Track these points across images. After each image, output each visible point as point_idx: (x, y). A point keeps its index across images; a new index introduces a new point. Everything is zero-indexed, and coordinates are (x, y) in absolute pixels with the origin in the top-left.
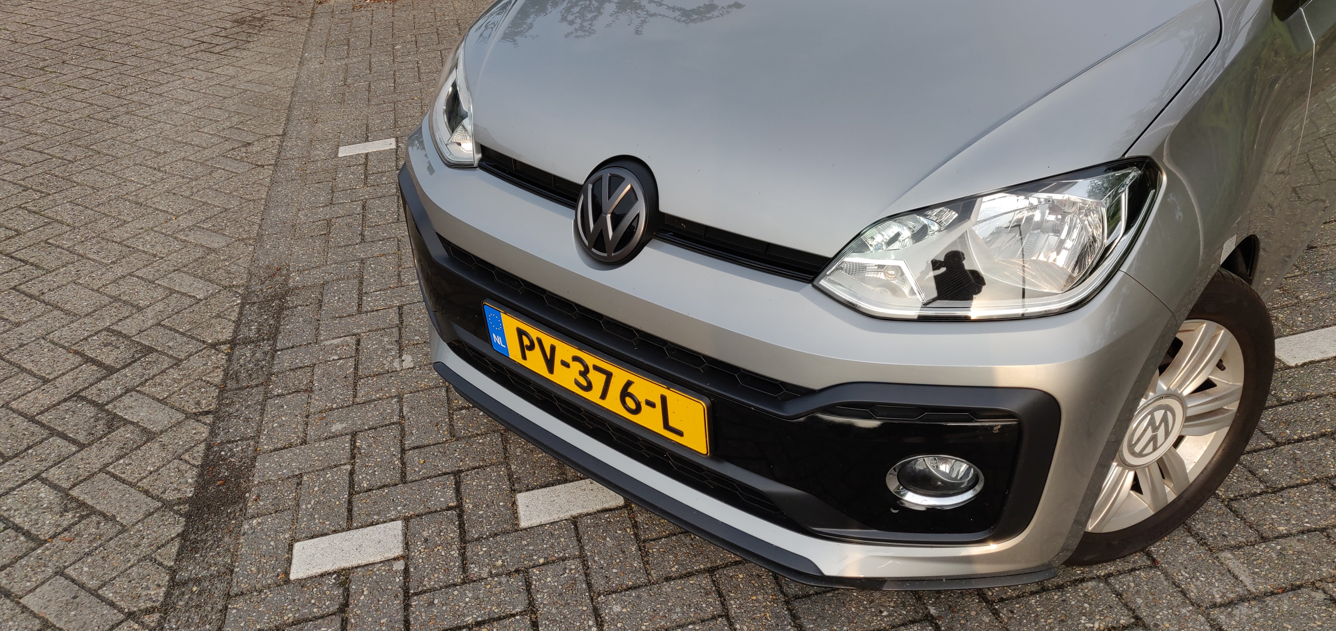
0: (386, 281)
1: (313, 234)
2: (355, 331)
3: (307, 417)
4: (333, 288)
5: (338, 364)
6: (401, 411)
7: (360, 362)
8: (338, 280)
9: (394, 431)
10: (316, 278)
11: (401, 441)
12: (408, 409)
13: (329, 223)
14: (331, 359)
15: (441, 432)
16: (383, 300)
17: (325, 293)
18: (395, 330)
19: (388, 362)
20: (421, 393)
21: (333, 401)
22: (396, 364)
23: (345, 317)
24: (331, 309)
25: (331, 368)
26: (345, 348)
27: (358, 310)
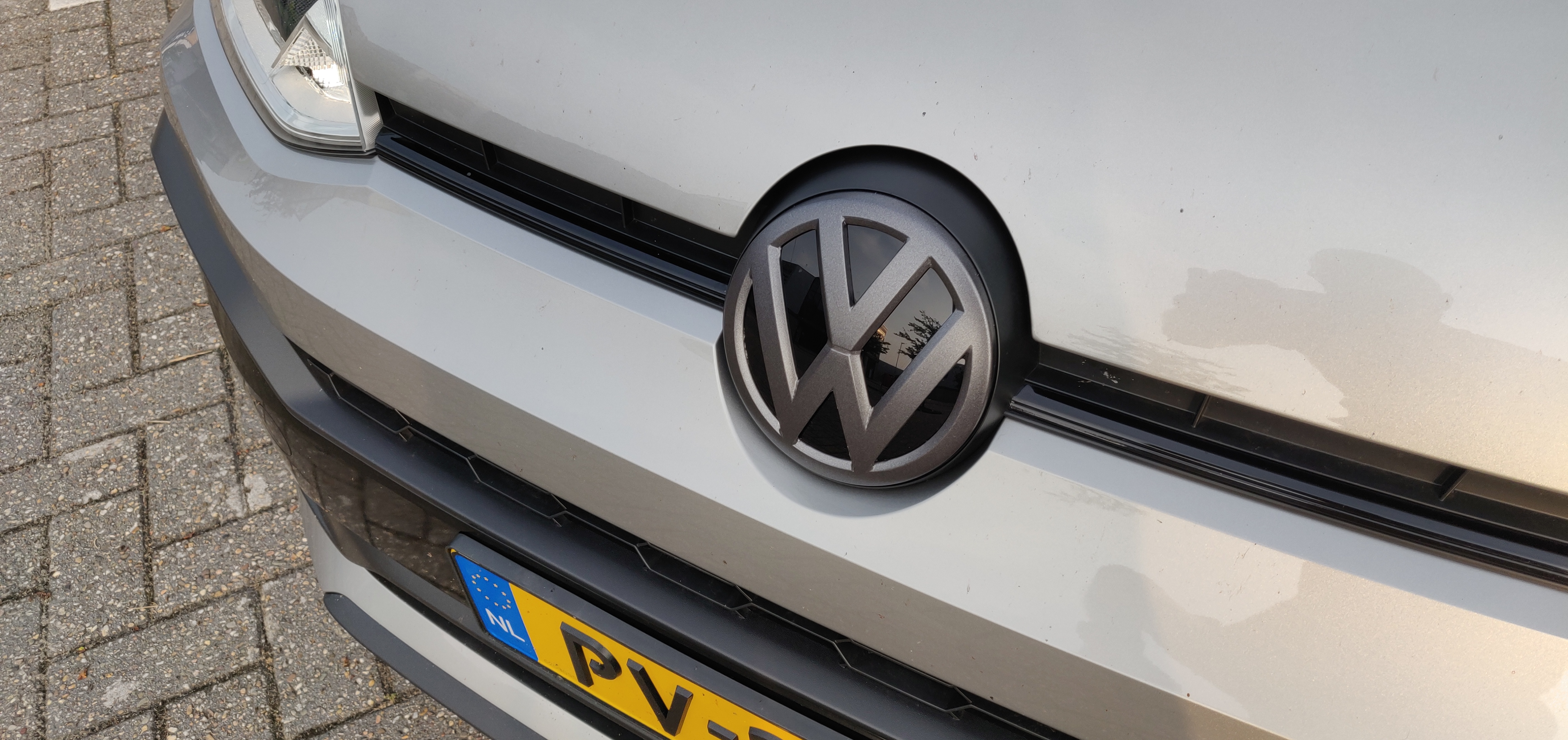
0: (184, 291)
1: (14, 188)
2: (133, 421)
3: (42, 669)
4: (72, 315)
5: (103, 513)
6: (261, 630)
7: (151, 502)
8: (81, 294)
9: (251, 692)
10: (31, 293)
11: (273, 718)
12: (276, 625)
13: (46, 160)
14: (86, 500)
15: (359, 681)
16: (185, 338)
17: (54, 329)
18: (219, 412)
19: (214, 498)
20: (299, 575)
21: (100, 617)
22: (234, 503)
23: (107, 385)
24: (73, 369)
25: (88, 525)
26: (113, 466)
27: (132, 366)
